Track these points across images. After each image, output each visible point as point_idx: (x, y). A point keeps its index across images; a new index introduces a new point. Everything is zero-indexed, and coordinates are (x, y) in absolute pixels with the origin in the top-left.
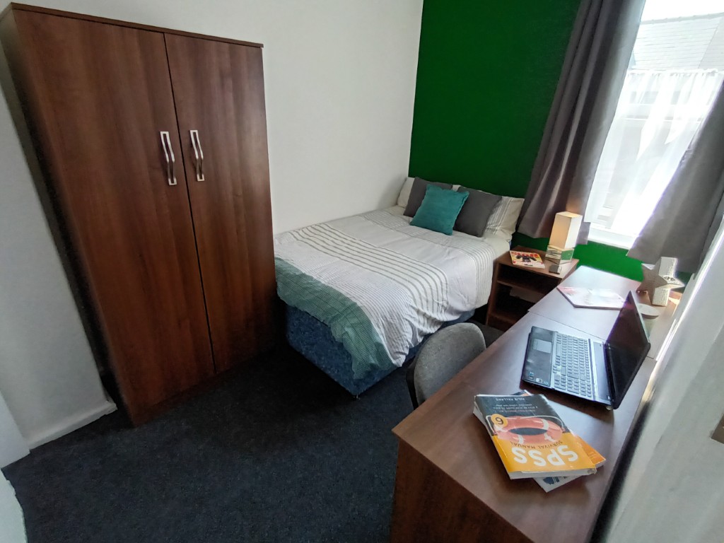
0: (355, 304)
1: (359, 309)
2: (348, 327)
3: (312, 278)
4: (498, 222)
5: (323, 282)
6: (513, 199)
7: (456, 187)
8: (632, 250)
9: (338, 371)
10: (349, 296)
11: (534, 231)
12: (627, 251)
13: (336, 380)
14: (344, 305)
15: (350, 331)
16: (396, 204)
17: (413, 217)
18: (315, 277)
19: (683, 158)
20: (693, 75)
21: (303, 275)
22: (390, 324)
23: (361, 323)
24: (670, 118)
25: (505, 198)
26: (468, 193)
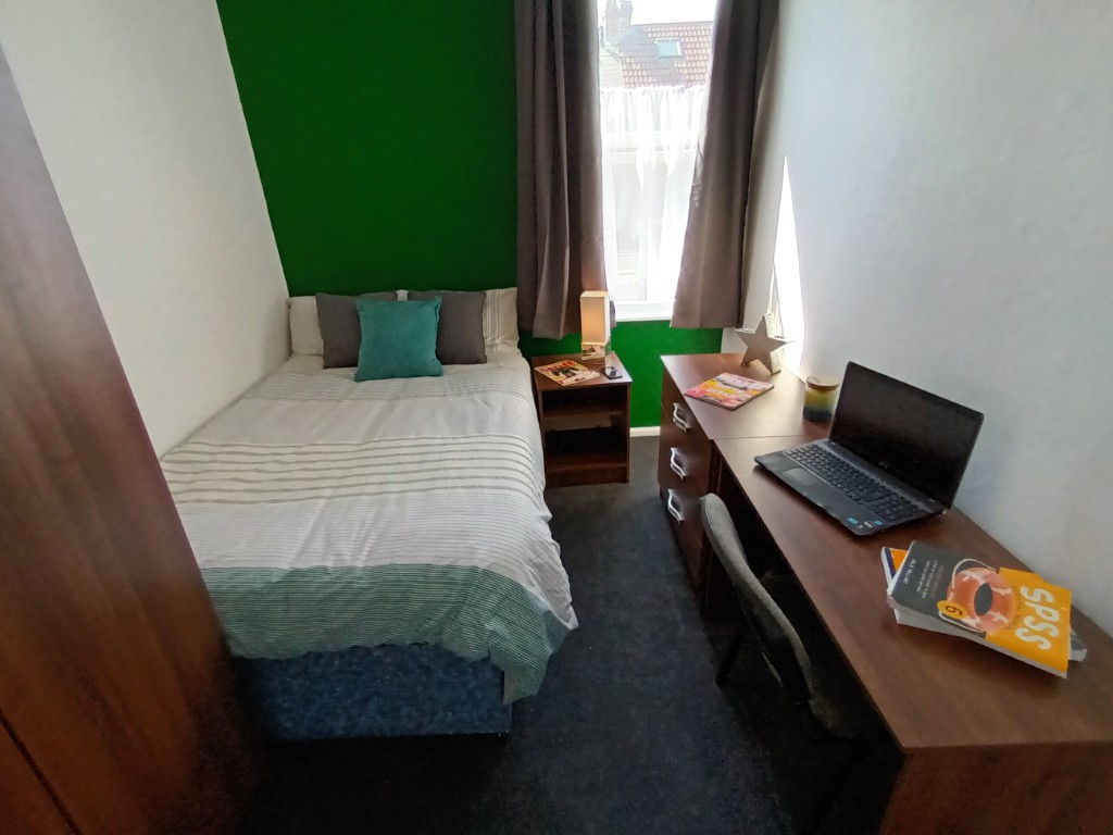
0: (474, 570)
1: (487, 573)
2: (488, 620)
3: (325, 570)
4: (493, 331)
5: (360, 564)
6: (502, 291)
7: (402, 294)
8: (673, 318)
9: (454, 713)
10: (447, 562)
11: (557, 329)
12: (669, 321)
13: (451, 733)
14: (452, 583)
15: (494, 625)
16: (290, 352)
17: (355, 365)
18: (330, 564)
19: (692, 195)
20: (665, 93)
21: (294, 575)
22: (539, 567)
23: (506, 598)
24: (659, 149)
25: (489, 293)
26: (439, 300)
